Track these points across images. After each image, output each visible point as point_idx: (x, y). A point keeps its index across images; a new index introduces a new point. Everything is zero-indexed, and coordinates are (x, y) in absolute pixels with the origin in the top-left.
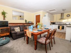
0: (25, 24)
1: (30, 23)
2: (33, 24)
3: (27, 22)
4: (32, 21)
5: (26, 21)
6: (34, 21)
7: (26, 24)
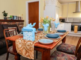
0: (2, 23)
1: (15, 19)
2: (23, 21)
3: (8, 16)
4: (20, 16)
5: (5, 15)
6: (25, 15)
7: (6, 23)
